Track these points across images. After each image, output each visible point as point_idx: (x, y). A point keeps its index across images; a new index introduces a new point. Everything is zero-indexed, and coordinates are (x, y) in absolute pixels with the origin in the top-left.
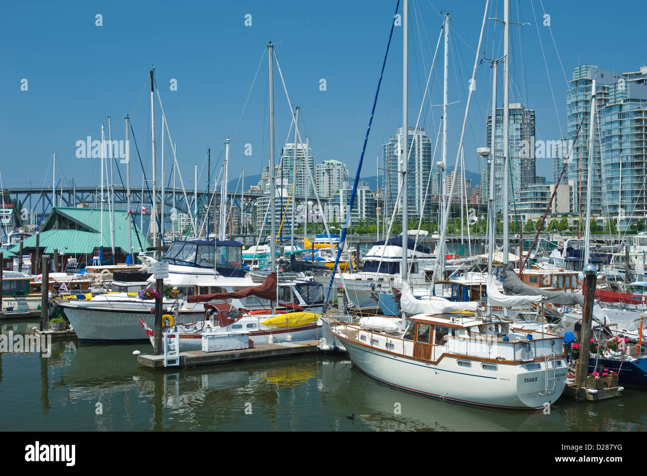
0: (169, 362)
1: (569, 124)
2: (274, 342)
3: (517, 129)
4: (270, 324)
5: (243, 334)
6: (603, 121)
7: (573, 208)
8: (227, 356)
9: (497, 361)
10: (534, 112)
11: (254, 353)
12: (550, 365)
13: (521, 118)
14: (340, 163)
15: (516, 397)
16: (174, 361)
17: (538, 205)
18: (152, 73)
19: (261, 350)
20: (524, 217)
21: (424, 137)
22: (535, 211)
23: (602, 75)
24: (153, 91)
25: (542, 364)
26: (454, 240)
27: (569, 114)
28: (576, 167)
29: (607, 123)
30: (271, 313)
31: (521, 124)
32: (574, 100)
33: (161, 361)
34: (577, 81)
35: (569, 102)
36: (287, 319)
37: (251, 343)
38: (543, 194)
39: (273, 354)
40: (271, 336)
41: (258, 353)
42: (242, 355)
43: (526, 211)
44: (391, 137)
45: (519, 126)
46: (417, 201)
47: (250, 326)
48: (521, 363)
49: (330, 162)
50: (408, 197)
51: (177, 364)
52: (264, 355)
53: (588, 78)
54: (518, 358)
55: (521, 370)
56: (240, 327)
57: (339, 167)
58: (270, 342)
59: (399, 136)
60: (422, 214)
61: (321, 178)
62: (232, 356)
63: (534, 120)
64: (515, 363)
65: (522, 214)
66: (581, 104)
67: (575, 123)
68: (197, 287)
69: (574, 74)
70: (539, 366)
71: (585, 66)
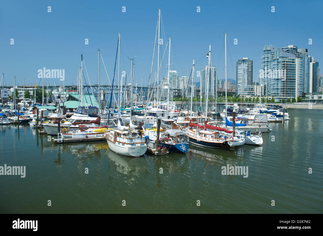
0: (59, 141)
1: (262, 65)
2: (97, 137)
3: (246, 66)
4: (96, 131)
5: (84, 134)
6: (272, 64)
7: (262, 94)
8: (78, 140)
9: (125, 143)
10: (252, 60)
11: (88, 139)
12: (139, 145)
13: (248, 62)
14: (186, 77)
15: (128, 153)
16: (61, 141)
17: (250, 93)
18: (82, 56)
19: (90, 138)
20: (245, 96)
21: (215, 69)
22: (249, 95)
23: (274, 48)
24: (82, 61)
25: (136, 144)
26: (222, 104)
27: (262, 62)
28: (264, 80)
29: (273, 65)
30: (99, 128)
31: (248, 65)
32: (264, 57)
33: (57, 141)
34: (265, 50)
35: (262, 57)
36: (101, 130)
37: (87, 137)
38: (252, 89)
39: (93, 140)
40: (96, 135)
41: (89, 139)
42: (82, 140)
43: (245, 95)
44: (203, 69)
45: (247, 65)
46: (212, 91)
47: (90, 132)
48: (129, 144)
49: (184, 77)
50: (209, 89)
51: (62, 142)
52: (90, 140)
53: (269, 49)
54: (129, 143)
55: (130, 146)
56: (87, 132)
57: (186, 79)
58: (95, 136)
59: (206, 68)
60: (213, 95)
61: (180, 82)
62: (79, 140)
63: (252, 63)
64: (128, 144)
65: (244, 96)
66: (266, 58)
67: (264, 65)
68: (82, 120)
69: (264, 48)
70: (136, 145)
71: (267, 45)
